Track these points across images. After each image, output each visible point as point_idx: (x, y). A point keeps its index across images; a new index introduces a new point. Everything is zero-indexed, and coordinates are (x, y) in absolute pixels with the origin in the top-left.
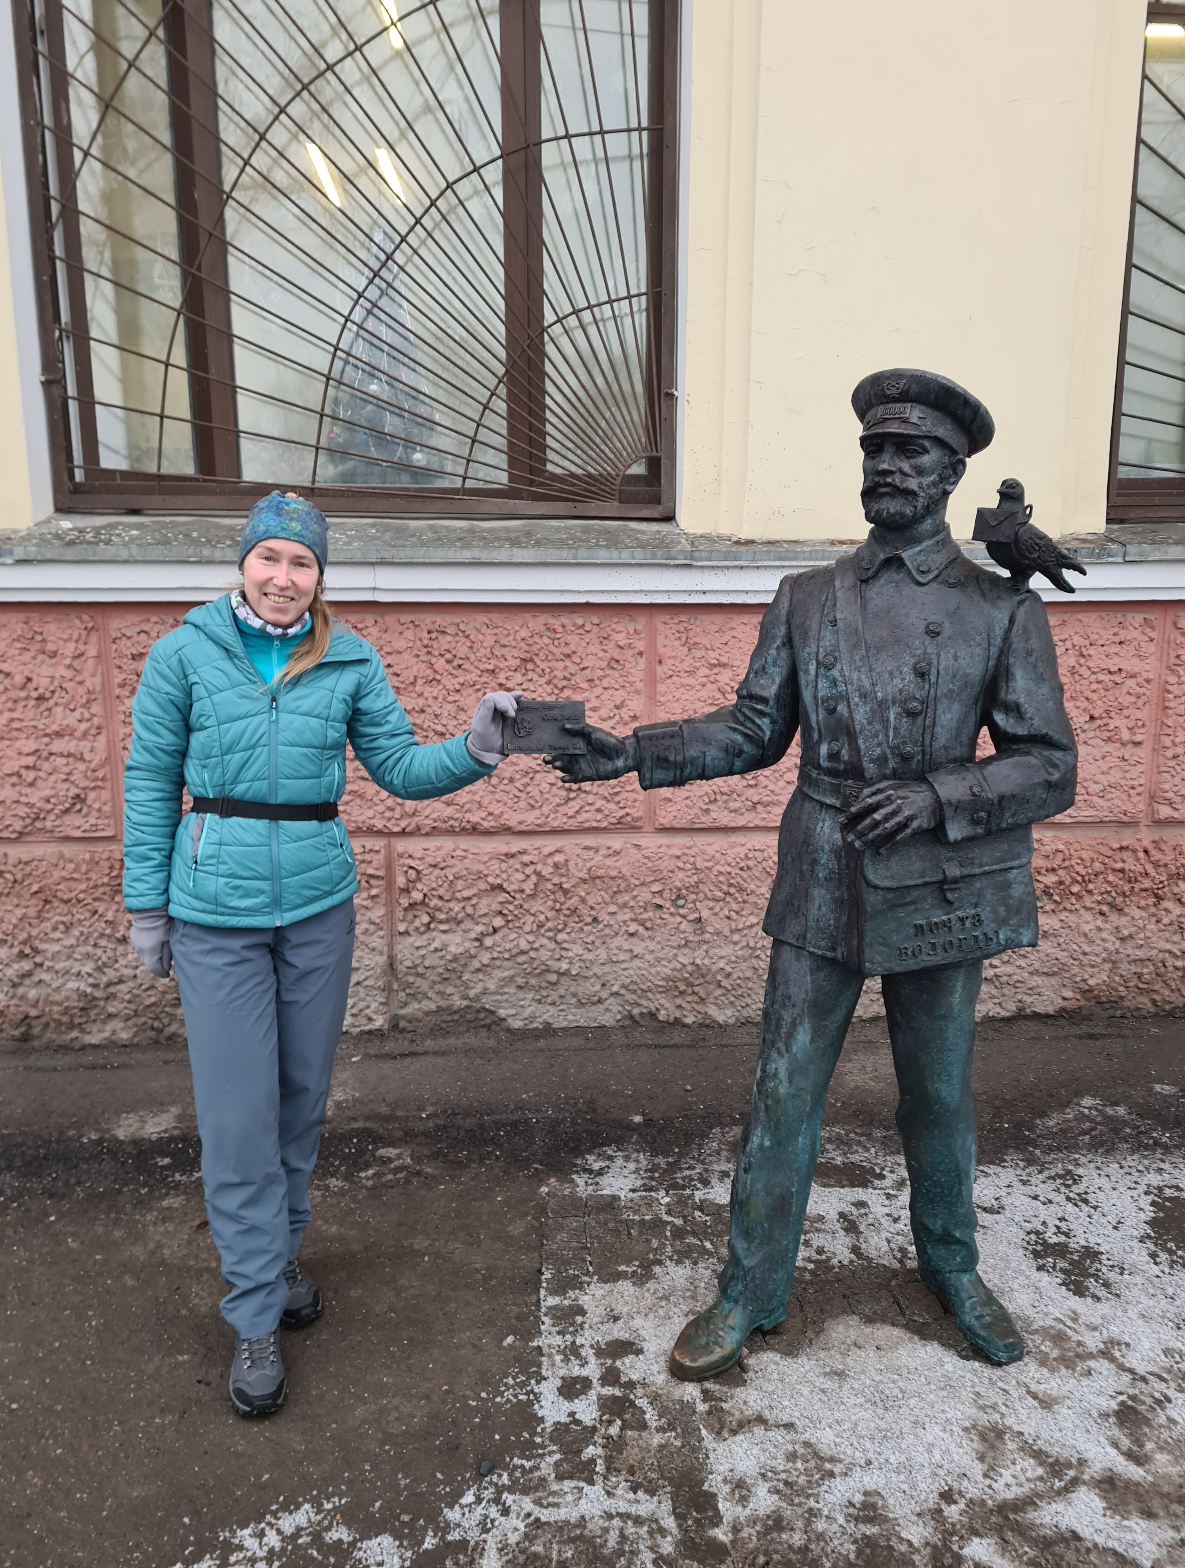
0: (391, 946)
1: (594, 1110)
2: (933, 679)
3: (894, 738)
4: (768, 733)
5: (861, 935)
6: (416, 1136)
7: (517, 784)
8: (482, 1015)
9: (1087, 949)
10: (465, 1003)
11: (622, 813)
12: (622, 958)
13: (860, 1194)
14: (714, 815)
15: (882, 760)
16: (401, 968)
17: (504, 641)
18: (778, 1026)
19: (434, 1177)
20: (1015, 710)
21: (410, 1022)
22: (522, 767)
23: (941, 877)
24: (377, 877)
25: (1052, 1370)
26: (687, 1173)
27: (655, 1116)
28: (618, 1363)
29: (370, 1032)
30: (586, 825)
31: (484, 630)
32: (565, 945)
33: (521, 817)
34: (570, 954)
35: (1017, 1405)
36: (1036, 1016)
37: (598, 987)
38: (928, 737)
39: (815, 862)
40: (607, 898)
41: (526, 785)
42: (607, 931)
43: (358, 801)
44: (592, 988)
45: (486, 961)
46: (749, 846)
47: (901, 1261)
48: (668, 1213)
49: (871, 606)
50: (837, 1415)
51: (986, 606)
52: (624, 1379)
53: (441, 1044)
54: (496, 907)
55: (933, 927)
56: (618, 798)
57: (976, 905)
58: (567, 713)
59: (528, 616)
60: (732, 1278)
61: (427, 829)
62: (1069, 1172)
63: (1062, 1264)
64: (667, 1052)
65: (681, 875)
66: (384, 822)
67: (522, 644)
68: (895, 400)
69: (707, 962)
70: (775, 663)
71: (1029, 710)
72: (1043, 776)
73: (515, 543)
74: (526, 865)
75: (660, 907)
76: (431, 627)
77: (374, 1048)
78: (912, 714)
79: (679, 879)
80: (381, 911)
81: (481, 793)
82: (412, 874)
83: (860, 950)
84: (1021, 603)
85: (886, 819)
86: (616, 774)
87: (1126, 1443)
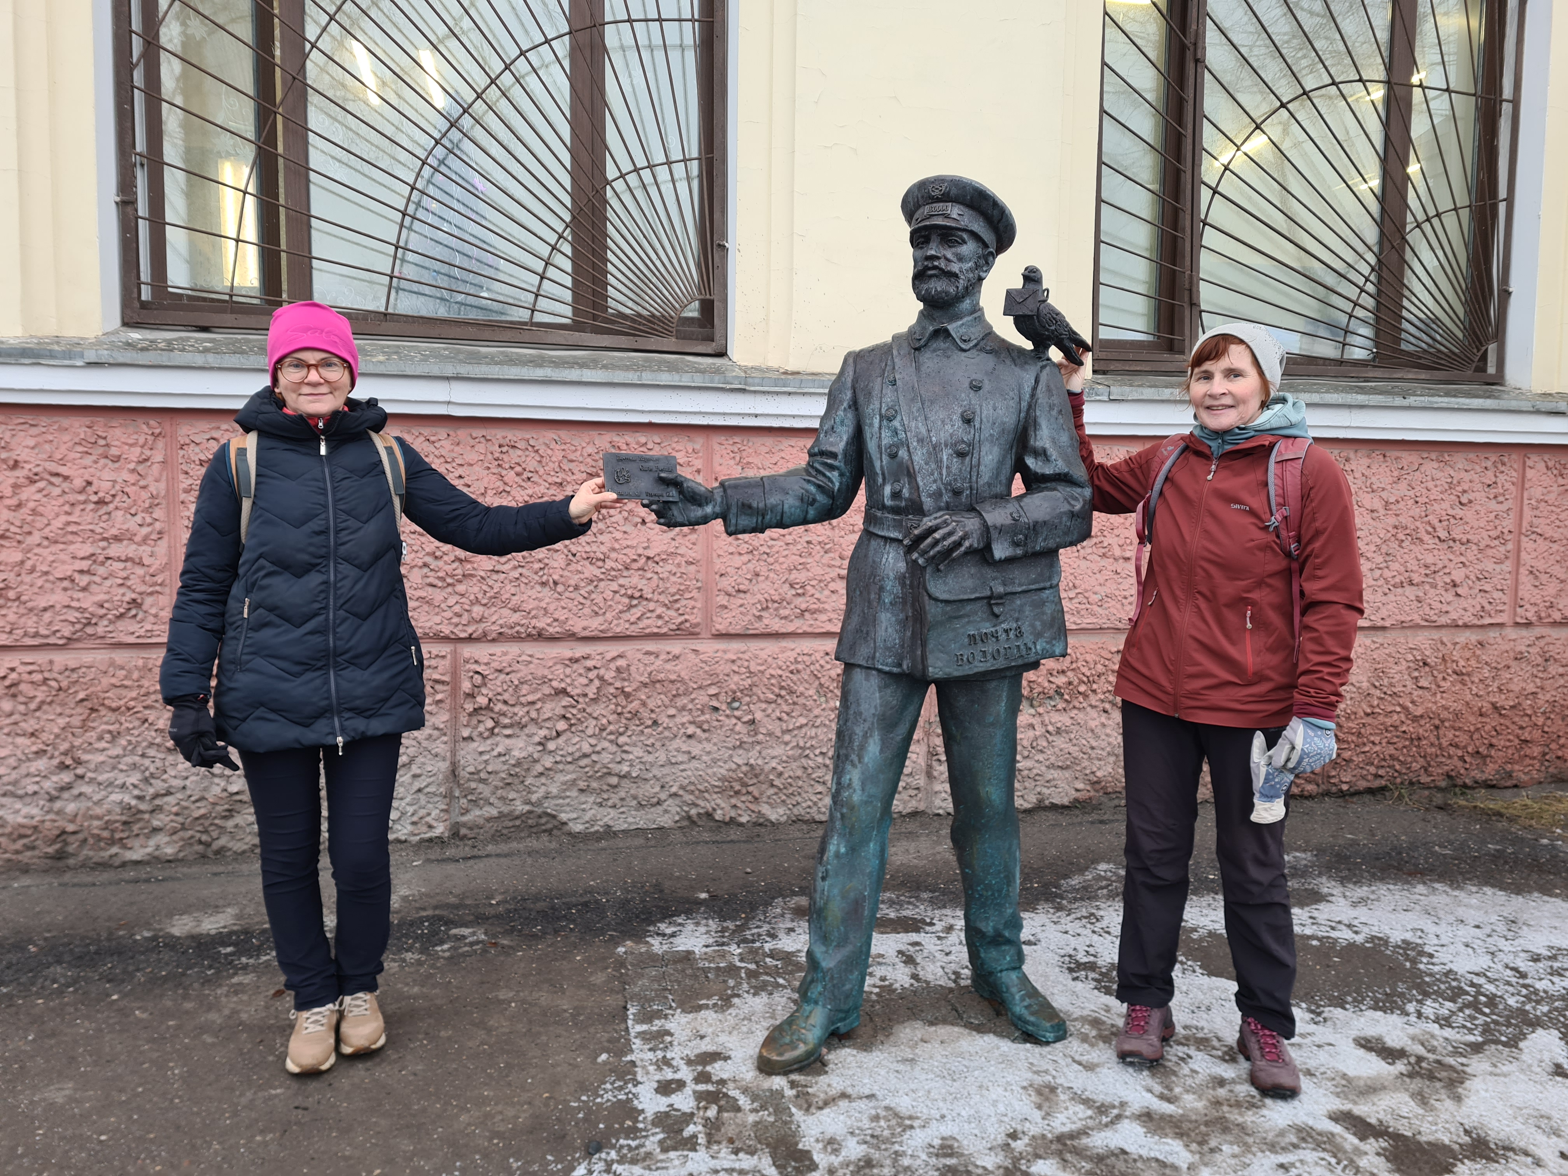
0: (454, 753)
1: (661, 891)
2: (977, 426)
3: (948, 475)
4: (837, 484)
5: (924, 645)
6: (488, 919)
7: (582, 592)
8: (543, 820)
10: (527, 808)
11: (682, 619)
12: (681, 758)
13: (914, 937)
14: (766, 621)
15: (938, 495)
16: (463, 774)
17: (572, 456)
18: (851, 741)
19: (510, 947)
20: (1042, 454)
21: (471, 829)
22: (587, 575)
23: (988, 593)
24: (443, 683)
25: (1092, 1045)
26: (755, 931)
27: (720, 893)
28: (708, 1068)
29: (430, 840)
30: (647, 631)
31: (553, 445)
32: (626, 748)
33: (585, 623)
34: (631, 757)
35: (1065, 1070)
36: (1054, 807)
37: (657, 789)
38: (974, 474)
39: (882, 589)
40: (667, 701)
41: (590, 592)
42: (667, 733)
43: (426, 607)
44: (651, 789)
45: (548, 765)
46: (798, 650)
47: (955, 981)
48: (741, 960)
49: (923, 369)
50: (913, 1086)
51: (1017, 370)
52: (714, 1079)
53: (503, 848)
54: (560, 711)
55: (984, 638)
56: (677, 606)
57: (1017, 620)
58: (661, 466)
59: (594, 433)
60: (812, 981)
61: (494, 635)
64: (724, 846)
65: (736, 678)
66: (451, 628)
67: (589, 460)
68: (939, 200)
69: (760, 762)
70: (842, 422)
71: (1053, 453)
72: (1066, 508)
73: (583, 365)
74: (589, 669)
75: (716, 709)
76: (502, 442)
77: (435, 853)
78: (961, 455)
79: (734, 682)
80: (445, 716)
81: (547, 600)
82: (478, 679)
83: (924, 658)
84: (1043, 367)
85: (944, 538)
87: (1158, 1089)
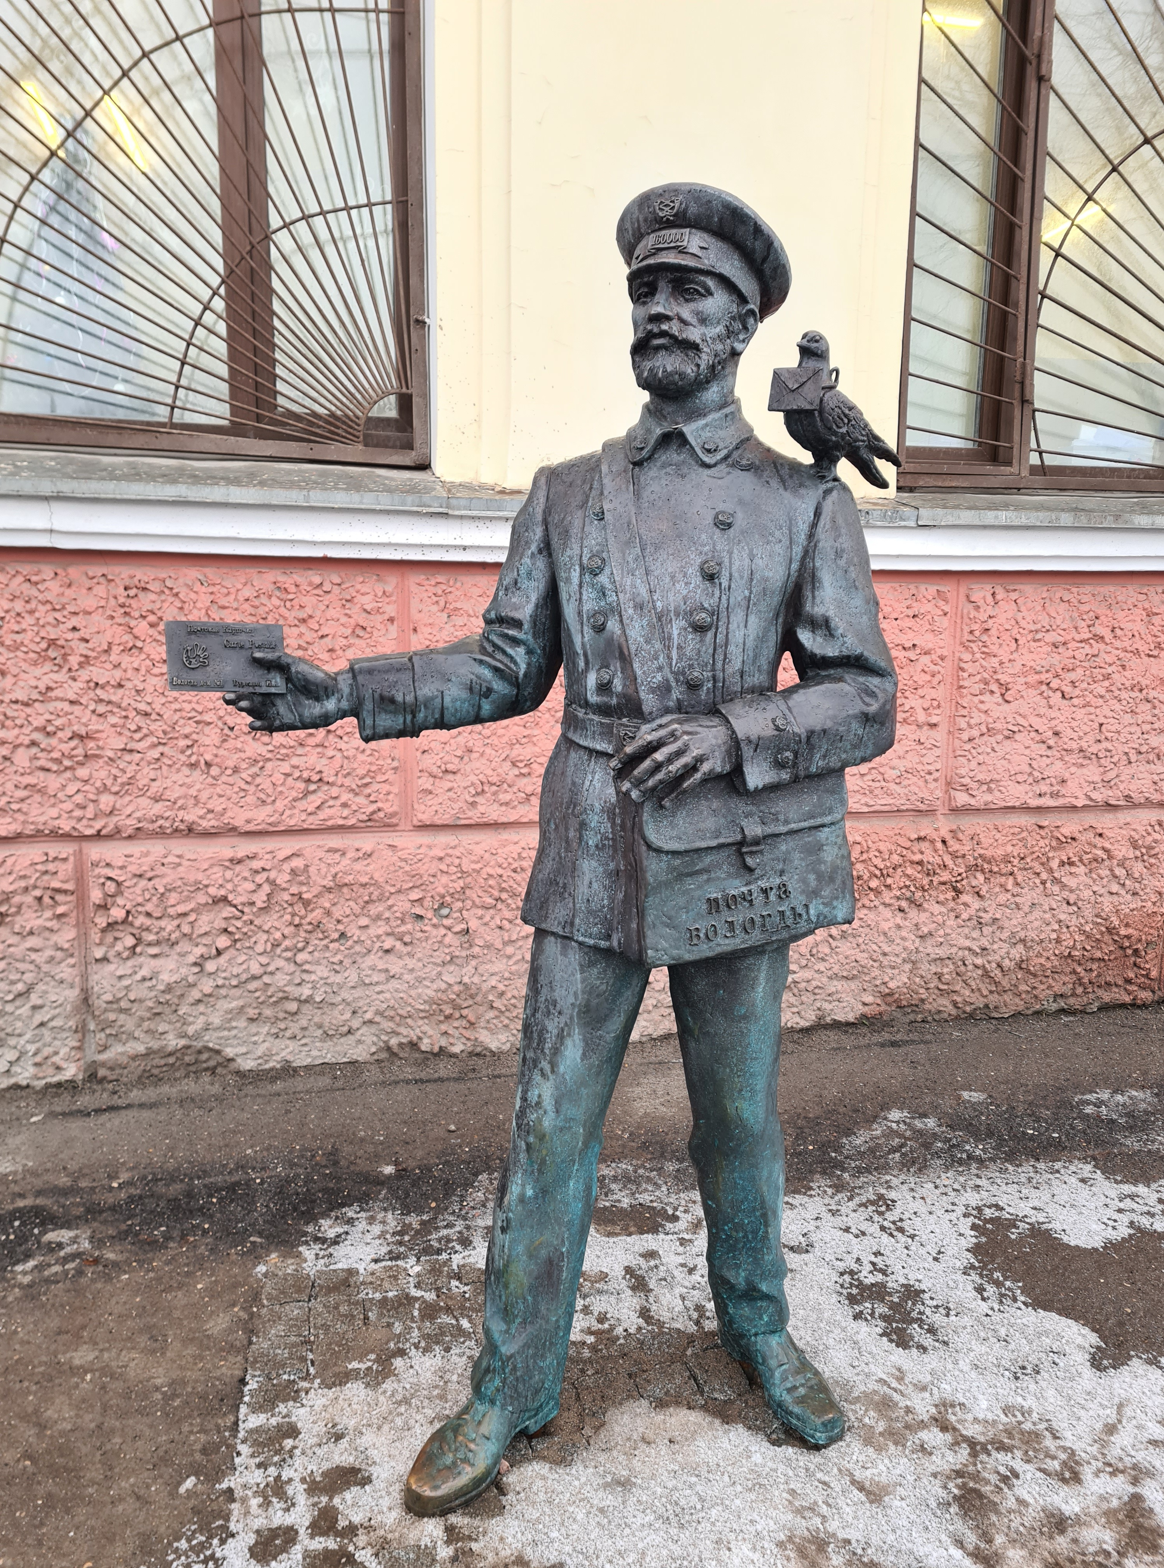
0: (85, 977)
1: (336, 1163)
2: (725, 584)
3: (680, 659)
4: (523, 667)
5: (641, 915)
6: (101, 1212)
7: (244, 775)
8: (204, 1056)
9: (887, 949)
10: (182, 1042)
11: (374, 807)
12: (375, 978)
13: (649, 1241)
14: (481, 809)
15: (664, 689)
16: (99, 1003)
17: (223, 602)
18: (541, 1041)
19: (115, 1264)
20: (823, 626)
21: (112, 1069)
22: (248, 754)
23: (739, 837)
24: (65, 892)
25: (879, 1449)
26: (445, 1232)
27: (411, 1164)
28: (337, 1501)
29: (59, 1085)
30: (330, 823)
31: (197, 587)
32: (307, 967)
33: (249, 815)
34: (313, 977)
35: (841, 1502)
36: (837, 1025)
37: (348, 1015)
38: (720, 657)
39: (583, 825)
40: (357, 909)
41: (255, 776)
42: (358, 948)
43: (37, 798)
44: (339, 1016)
45: (207, 990)
46: (523, 844)
47: (697, 1323)
48: (418, 1286)
49: (646, 494)
50: (620, 1544)
51: (787, 495)
52: (342, 1523)
53: (151, 1094)
54: (220, 924)
55: (731, 902)
56: (367, 791)
57: (782, 873)
58: (258, 640)
59: (252, 571)
60: (487, 1371)
61: (130, 831)
62: (881, 1197)
63: (881, 1309)
64: (430, 1087)
65: (444, 879)
66: (73, 823)
67: (246, 606)
68: (669, 224)
69: (476, 979)
70: (529, 574)
71: (839, 624)
72: (858, 707)
73: (235, 481)
74: (257, 872)
75: (420, 917)
76: (127, 582)
77: (62, 1104)
78: (700, 629)
79: (441, 885)
80: (71, 934)
81: (198, 786)
82: (111, 887)
83: (641, 935)
84: (827, 492)
85: (670, 760)
86: (325, 721)
87: (971, 1539)
